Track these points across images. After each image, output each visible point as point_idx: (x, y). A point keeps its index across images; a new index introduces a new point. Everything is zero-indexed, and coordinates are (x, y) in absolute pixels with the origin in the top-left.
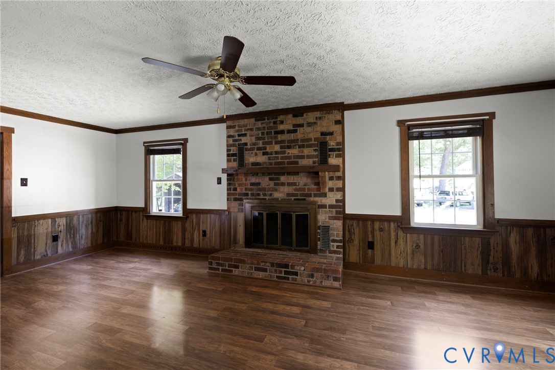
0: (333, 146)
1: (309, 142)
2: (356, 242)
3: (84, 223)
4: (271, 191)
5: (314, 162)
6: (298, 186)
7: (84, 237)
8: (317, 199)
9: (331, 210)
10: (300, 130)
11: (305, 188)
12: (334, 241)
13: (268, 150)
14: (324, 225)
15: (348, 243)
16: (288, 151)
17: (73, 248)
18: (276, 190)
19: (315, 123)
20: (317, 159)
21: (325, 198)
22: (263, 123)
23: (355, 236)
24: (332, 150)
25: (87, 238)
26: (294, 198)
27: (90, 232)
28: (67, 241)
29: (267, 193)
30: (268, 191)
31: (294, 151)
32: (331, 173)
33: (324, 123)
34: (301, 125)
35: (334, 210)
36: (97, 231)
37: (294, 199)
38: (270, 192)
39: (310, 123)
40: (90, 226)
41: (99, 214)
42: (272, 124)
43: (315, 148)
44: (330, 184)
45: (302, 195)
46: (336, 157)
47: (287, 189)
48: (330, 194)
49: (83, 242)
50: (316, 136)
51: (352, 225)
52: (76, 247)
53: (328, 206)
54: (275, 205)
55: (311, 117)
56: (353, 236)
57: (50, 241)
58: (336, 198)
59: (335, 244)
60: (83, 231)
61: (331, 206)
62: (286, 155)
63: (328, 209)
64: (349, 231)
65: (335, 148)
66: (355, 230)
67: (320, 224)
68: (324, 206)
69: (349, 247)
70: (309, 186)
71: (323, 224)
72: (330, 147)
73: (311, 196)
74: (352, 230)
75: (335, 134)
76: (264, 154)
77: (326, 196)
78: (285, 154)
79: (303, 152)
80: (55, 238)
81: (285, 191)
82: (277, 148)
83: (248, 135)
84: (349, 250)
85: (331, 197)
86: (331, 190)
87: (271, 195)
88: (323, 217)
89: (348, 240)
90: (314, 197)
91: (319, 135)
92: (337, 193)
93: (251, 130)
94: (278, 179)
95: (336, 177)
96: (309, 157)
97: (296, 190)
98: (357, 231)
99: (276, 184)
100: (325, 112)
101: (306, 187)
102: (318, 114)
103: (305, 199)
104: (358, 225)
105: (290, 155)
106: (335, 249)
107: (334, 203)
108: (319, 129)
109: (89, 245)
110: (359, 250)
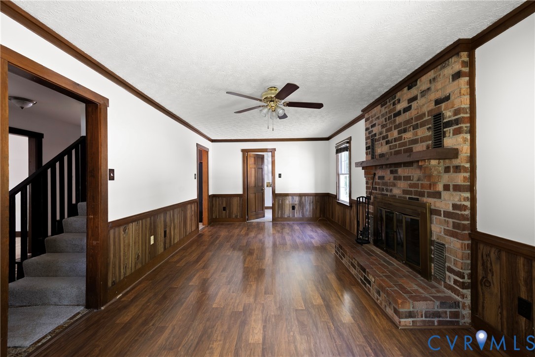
0: (450, 117)
1: (423, 119)
2: (496, 289)
3: (309, 202)
4: (391, 186)
5: (428, 147)
6: (412, 180)
7: (308, 210)
8: (431, 201)
9: (447, 219)
10: (414, 105)
11: (418, 184)
12: (451, 270)
13: (390, 138)
14: (439, 241)
15: (481, 285)
16: (404, 135)
17: (302, 216)
18: (394, 185)
19: (429, 89)
20: (430, 142)
21: (439, 200)
22: (386, 108)
23: (494, 277)
24: (449, 124)
25: (310, 211)
26: (409, 196)
27: (312, 208)
28: (299, 211)
29: (388, 188)
30: (390, 186)
31: (408, 136)
32: (447, 161)
33: (439, 85)
34: (414, 99)
35: (451, 220)
36: (316, 208)
37: (409, 198)
38: (391, 188)
39: (423, 91)
40: (312, 204)
41: (317, 197)
42: (392, 107)
43: (428, 126)
44: (446, 178)
45: (417, 193)
46: (454, 135)
47: (403, 185)
48: (445, 195)
49: (308, 213)
50: (430, 109)
51: (488, 255)
52: (304, 216)
53: (442, 213)
54: (392, 203)
55: (423, 83)
56: (490, 275)
57: (291, 209)
58: (454, 202)
59: (453, 276)
60: (308, 207)
61: (447, 214)
62: (403, 141)
63: (442, 218)
64: (483, 264)
65: (451, 121)
66: (493, 265)
67: (434, 238)
68: (437, 212)
69: (483, 293)
70: (422, 181)
71: (438, 239)
72: (445, 121)
73: (423, 196)
74: (489, 265)
75: (452, 98)
76: (387, 143)
77: (440, 198)
78: (401, 140)
79: (416, 135)
80: (293, 208)
81: (402, 187)
82: (395, 133)
83: (377, 125)
84: (484, 300)
85: (446, 199)
86: (446, 188)
87: (391, 190)
88: (438, 228)
89: (482, 280)
90: (427, 197)
91: (432, 106)
92: (455, 193)
93: (378, 118)
94: (396, 172)
95: (453, 167)
96: (423, 140)
97: (411, 186)
98: (496, 268)
99: (395, 178)
100: (439, 67)
101: (420, 182)
102: (431, 74)
103: (417, 199)
104: (499, 258)
105: (406, 140)
106: (452, 283)
107: (450, 209)
108: (433, 96)
109: (311, 216)
110: (501, 307)
